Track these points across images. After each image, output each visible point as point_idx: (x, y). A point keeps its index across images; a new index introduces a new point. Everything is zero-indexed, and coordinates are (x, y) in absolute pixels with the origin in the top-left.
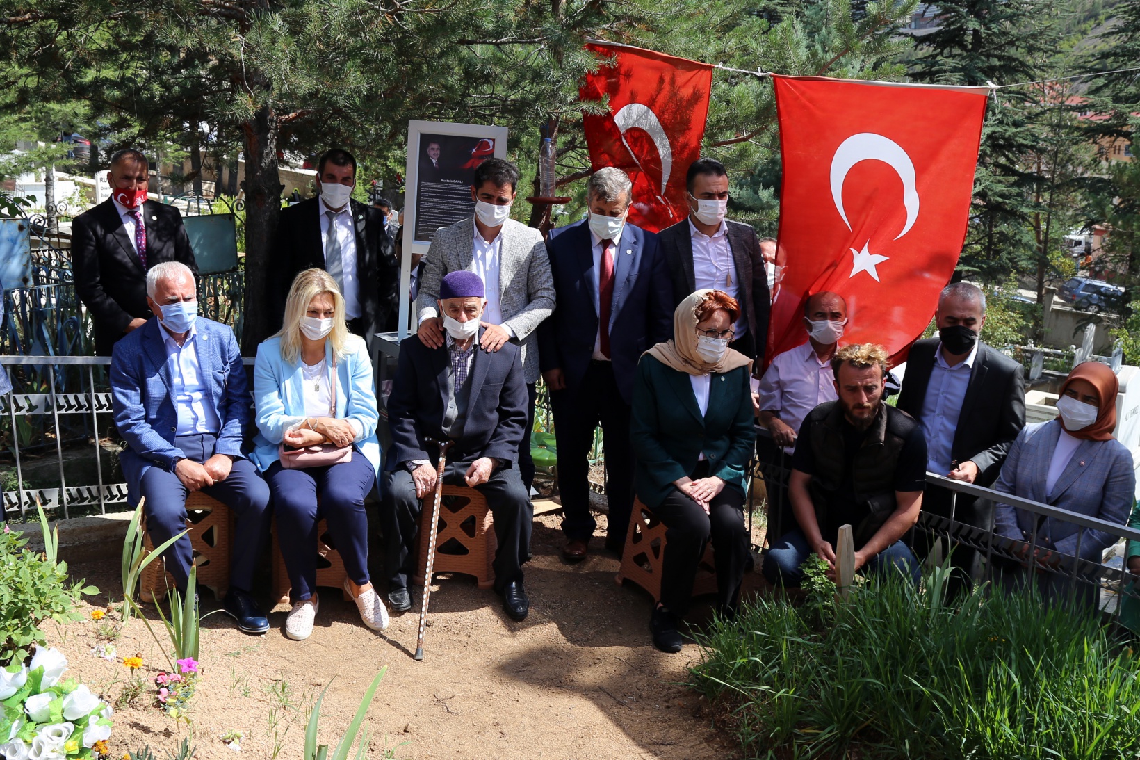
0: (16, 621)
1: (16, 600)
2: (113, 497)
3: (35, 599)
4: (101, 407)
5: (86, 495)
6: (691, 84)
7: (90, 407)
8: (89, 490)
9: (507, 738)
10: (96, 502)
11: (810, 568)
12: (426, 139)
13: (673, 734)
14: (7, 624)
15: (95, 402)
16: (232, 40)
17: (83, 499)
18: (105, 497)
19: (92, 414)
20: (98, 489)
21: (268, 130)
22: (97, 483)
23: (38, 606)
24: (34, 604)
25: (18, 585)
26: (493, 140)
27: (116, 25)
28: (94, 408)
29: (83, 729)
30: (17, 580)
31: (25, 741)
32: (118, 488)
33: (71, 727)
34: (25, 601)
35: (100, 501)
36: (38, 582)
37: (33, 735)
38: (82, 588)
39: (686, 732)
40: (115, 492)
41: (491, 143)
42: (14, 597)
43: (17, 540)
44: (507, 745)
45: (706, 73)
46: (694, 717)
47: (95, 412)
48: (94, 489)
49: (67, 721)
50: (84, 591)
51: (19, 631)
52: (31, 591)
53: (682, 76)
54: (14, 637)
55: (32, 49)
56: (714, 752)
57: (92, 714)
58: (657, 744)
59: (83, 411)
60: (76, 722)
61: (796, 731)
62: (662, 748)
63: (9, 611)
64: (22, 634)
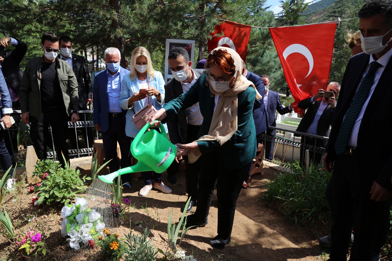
0: (65, 189)
1: (65, 183)
2: (82, 153)
3: (71, 182)
4: (77, 125)
5: (74, 152)
6: (244, 31)
7: (74, 126)
8: (74, 151)
9: (214, 217)
10: (77, 154)
11: (294, 163)
12: (171, 45)
13: (262, 213)
14: (63, 190)
15: (75, 124)
16: (114, 13)
17: (73, 154)
18: (79, 153)
19: (74, 128)
20: (77, 150)
21: (122, 44)
22: (76, 148)
23: (72, 184)
24: (71, 184)
25: (66, 178)
26: (191, 44)
27: (74, 15)
28: (75, 126)
29: (95, 225)
30: (65, 176)
31: (76, 230)
32: (83, 150)
33: (92, 224)
34: (68, 183)
35: (78, 154)
36: (72, 176)
37: (79, 228)
38: (85, 178)
39: (265, 212)
40: (82, 151)
41: (190, 45)
42: (64, 182)
43: (58, 165)
44: (214, 219)
45: (249, 28)
46: (266, 208)
47: (76, 127)
48: (76, 150)
49: (89, 222)
50: (86, 179)
51: (67, 193)
52: (70, 179)
53: (242, 29)
54: (66, 195)
55: (49, 20)
56: (276, 218)
57: (98, 219)
58: (258, 216)
59: (72, 127)
60: (93, 223)
61: (302, 210)
62: (260, 217)
63: (63, 186)
64: (68, 194)
